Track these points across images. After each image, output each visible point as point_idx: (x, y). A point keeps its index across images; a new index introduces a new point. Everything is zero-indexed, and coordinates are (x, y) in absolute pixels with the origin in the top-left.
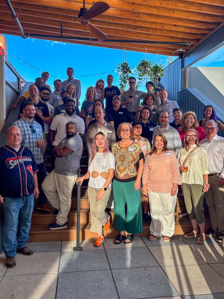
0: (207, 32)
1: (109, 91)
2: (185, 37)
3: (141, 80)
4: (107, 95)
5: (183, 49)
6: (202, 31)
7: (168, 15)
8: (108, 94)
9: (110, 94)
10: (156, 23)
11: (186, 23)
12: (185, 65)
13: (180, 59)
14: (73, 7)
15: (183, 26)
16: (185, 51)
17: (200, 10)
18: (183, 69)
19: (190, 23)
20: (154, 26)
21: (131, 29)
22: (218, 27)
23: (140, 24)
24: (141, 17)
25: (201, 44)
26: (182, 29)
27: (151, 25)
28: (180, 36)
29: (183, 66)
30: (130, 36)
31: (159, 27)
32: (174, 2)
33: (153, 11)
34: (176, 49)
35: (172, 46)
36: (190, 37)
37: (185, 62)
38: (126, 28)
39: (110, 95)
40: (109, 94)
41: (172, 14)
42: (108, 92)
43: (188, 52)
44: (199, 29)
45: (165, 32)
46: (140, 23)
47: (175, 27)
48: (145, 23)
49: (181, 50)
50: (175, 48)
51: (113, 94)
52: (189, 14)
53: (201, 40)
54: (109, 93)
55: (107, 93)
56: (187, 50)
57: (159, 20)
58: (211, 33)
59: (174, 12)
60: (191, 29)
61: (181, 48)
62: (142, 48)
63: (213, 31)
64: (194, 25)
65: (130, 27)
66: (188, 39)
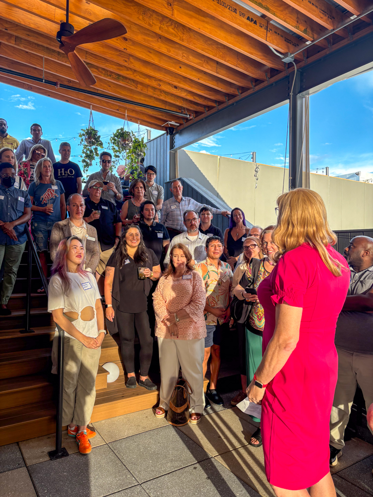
0: (214, 105)
1: (63, 169)
2: (185, 106)
3: (117, 159)
4: (59, 175)
5: (176, 123)
6: (209, 102)
7: (172, 69)
8: (61, 174)
9: (65, 174)
10: (150, 77)
11: (192, 87)
12: (175, 144)
13: (167, 135)
14: (21, 20)
15: (186, 91)
16: (178, 125)
17: (217, 73)
18: (173, 151)
19: (198, 89)
20: (147, 81)
21: (111, 79)
22: (230, 101)
23: (127, 74)
24: (132, 63)
25: (203, 120)
26: (183, 95)
27: (144, 80)
28: (178, 104)
29: (172, 146)
30: (105, 88)
31: (154, 84)
32: (185, 54)
33: (153, 59)
34: (167, 121)
35: (162, 115)
36: (191, 107)
37: (175, 140)
38: (103, 75)
39: (65, 176)
40: (63, 174)
41: (178, 70)
42: (61, 171)
43: (182, 127)
44: (206, 98)
45: (159, 93)
46: (128, 72)
47: (175, 89)
48: (135, 74)
49: (173, 123)
50: (165, 119)
51: (69, 175)
52: (199, 75)
53: (203, 115)
54: (63, 172)
55: (59, 172)
56: (181, 124)
57: (158, 75)
58: (219, 107)
59: (180, 67)
60: (195, 97)
61: (173, 120)
62: (118, 110)
63: (222, 105)
64: (202, 91)
65: (110, 76)
66: (188, 110)
